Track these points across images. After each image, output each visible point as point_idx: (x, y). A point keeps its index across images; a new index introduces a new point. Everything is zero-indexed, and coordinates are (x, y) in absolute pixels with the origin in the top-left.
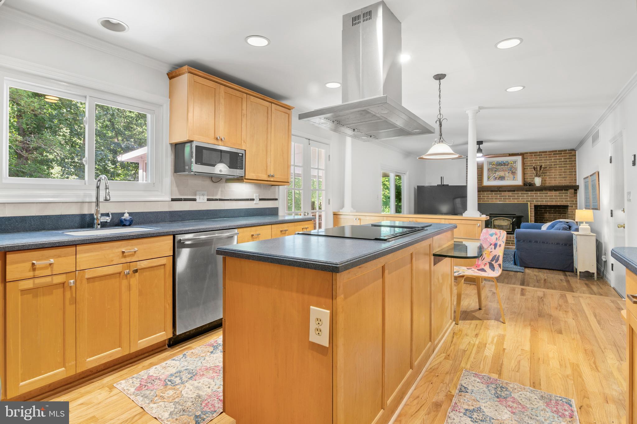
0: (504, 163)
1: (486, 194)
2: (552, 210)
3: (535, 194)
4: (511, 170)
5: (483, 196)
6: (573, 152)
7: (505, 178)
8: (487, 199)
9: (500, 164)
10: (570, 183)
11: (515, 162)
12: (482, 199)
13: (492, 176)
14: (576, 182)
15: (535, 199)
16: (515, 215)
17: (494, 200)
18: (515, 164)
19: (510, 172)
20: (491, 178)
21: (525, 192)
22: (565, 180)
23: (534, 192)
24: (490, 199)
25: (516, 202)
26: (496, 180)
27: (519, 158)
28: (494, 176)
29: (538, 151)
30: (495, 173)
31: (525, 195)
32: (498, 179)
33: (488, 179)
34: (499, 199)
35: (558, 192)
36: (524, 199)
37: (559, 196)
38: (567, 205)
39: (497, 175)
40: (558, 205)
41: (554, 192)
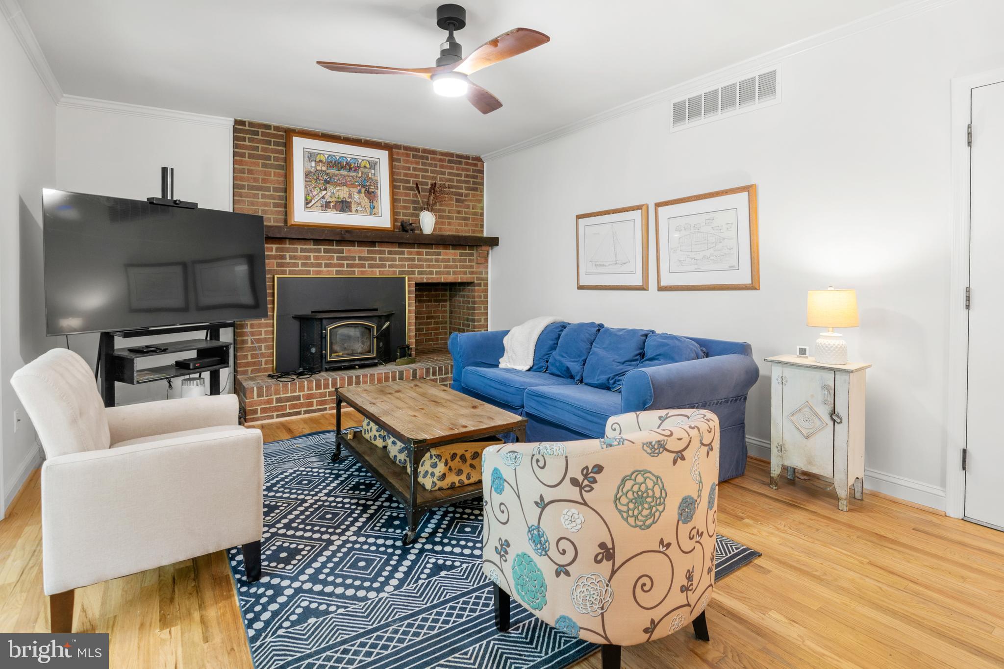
0: (347, 163)
1: (302, 250)
3: (418, 253)
4: (364, 186)
5: (291, 257)
6: (479, 163)
7: (350, 206)
8: (304, 265)
9: (337, 164)
10: (474, 231)
11: (373, 165)
12: (288, 265)
13: (318, 196)
14: (482, 231)
15: (416, 266)
16: (376, 310)
17: (323, 269)
18: (373, 171)
19: (363, 190)
20: (313, 202)
21: (397, 249)
22: (466, 225)
23: (416, 250)
24: (313, 265)
25: (377, 273)
26: (329, 210)
27: (383, 157)
28: (323, 197)
29: (421, 146)
30: (326, 189)
31: (397, 257)
32: (335, 207)
33: (307, 203)
34: (335, 265)
35: (458, 252)
36: (396, 266)
37: (460, 261)
38: (472, 281)
39: (329, 194)
40: (457, 281)
41: (451, 251)
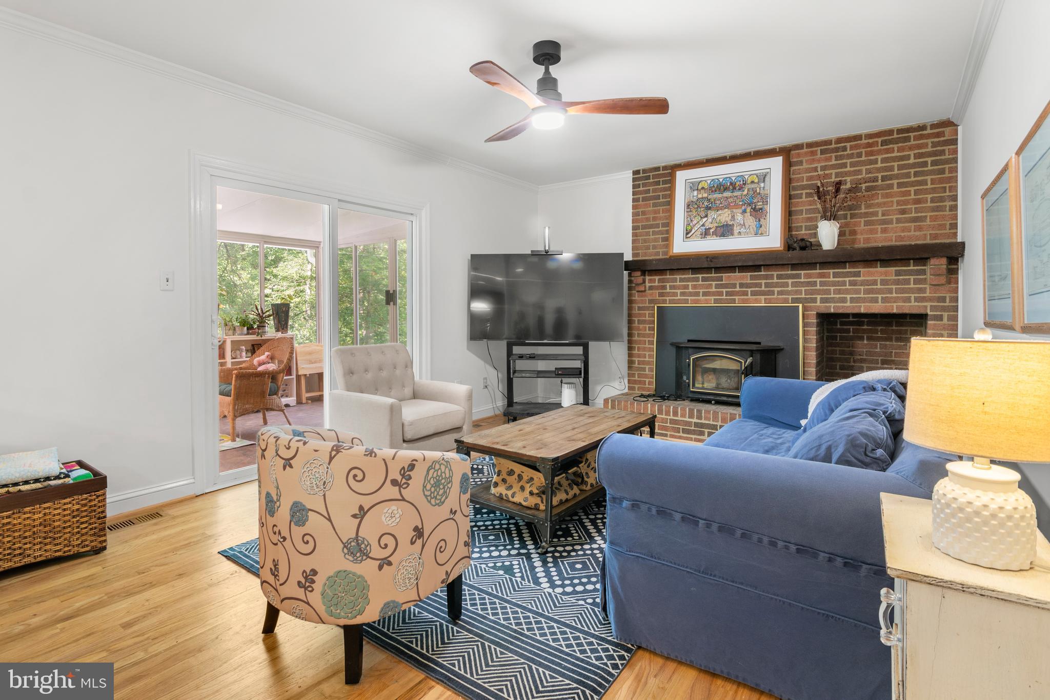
0: (731, 184)
1: (681, 280)
2: (879, 328)
3: (821, 276)
4: (749, 204)
5: (671, 287)
6: (947, 130)
7: (732, 230)
8: (683, 294)
9: (720, 187)
10: (935, 236)
11: (763, 178)
12: (668, 294)
13: (698, 225)
14: (955, 234)
15: (818, 292)
16: (759, 343)
17: (701, 297)
18: (762, 185)
19: (748, 210)
20: (693, 231)
21: (790, 272)
22: (920, 229)
23: (818, 271)
24: (691, 294)
25: (761, 302)
26: (709, 238)
27: (775, 165)
28: (703, 225)
29: (832, 135)
30: (706, 216)
31: (790, 281)
32: (715, 233)
33: (687, 234)
34: (714, 294)
35: (893, 269)
36: (788, 293)
37: (897, 282)
38: (922, 311)
39: (710, 220)
41: (879, 269)
